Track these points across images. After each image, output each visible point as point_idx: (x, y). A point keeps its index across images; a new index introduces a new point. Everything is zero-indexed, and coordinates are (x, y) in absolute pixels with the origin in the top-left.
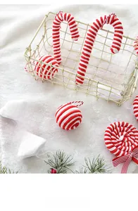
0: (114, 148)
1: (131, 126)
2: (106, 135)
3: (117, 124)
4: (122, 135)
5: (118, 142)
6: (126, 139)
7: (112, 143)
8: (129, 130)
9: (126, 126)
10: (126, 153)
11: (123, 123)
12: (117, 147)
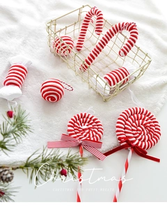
0: (72, 129)
1: (101, 125)
2: (75, 117)
7: (74, 125)
8: (97, 127)
11: (96, 119)
12: (75, 129)
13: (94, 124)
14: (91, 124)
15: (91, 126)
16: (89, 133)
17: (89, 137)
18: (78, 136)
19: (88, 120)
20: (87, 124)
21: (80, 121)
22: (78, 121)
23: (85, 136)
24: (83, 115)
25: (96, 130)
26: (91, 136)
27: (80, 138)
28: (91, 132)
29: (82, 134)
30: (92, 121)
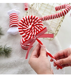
13: (33, 20)
14: (31, 22)
15: (32, 23)
19: (28, 21)
21: (25, 26)
22: (24, 27)
23: (34, 32)
25: (37, 23)
26: (37, 29)
27: (33, 36)
28: (35, 27)
29: (32, 32)
30: (31, 20)
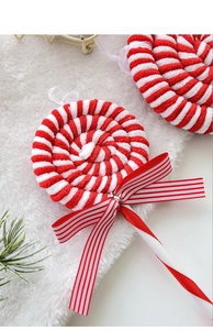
0: (62, 184)
1: (119, 110)
2: (36, 145)
3: (74, 108)
4: (89, 140)
5: (77, 164)
6: (102, 154)
7: (56, 169)
8: (114, 123)
9: (103, 112)
10: (99, 197)
11: (93, 104)
12: (70, 180)
16: (109, 156)
17: (121, 166)
18: (94, 190)
20: (83, 137)
24: (53, 119)
